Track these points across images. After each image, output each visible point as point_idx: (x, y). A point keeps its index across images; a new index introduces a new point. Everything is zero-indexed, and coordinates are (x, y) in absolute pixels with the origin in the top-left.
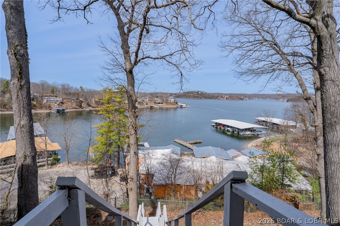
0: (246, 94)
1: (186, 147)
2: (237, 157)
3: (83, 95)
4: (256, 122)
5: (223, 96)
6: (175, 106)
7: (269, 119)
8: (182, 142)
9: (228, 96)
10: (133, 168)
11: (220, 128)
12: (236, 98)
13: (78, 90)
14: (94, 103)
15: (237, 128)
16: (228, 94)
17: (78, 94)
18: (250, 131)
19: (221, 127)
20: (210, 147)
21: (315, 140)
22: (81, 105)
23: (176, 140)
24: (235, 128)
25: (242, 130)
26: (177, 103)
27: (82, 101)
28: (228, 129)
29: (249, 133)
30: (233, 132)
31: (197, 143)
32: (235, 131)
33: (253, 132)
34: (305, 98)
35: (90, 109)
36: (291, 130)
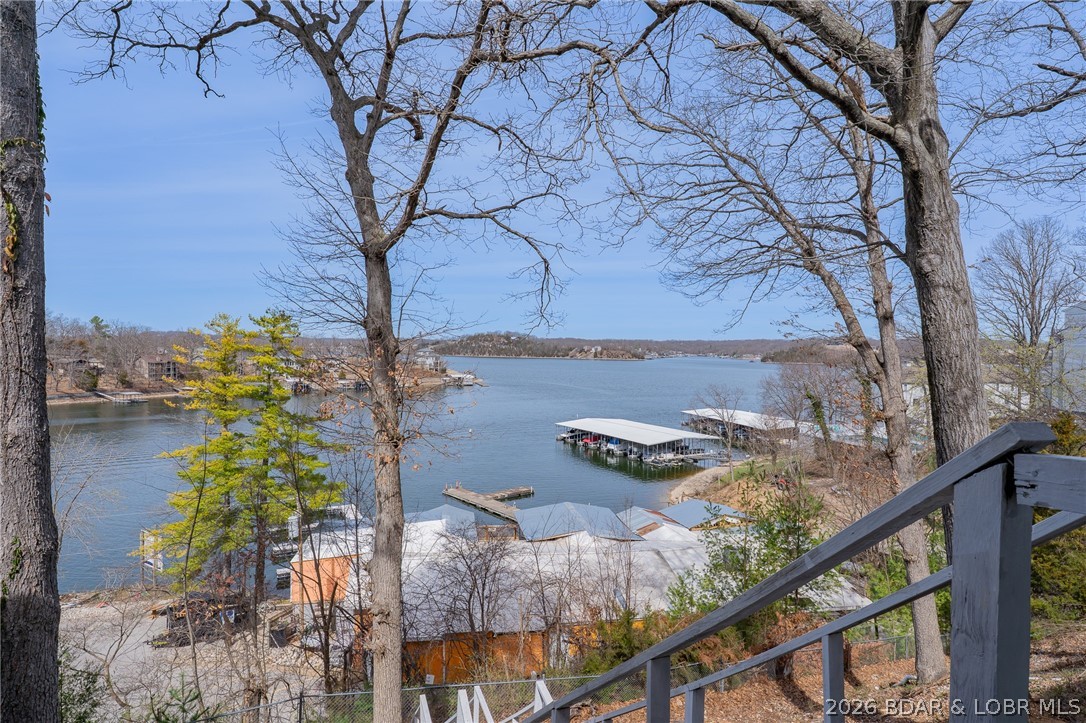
0: (651, 341)
1: (485, 510)
2: (651, 530)
3: (103, 349)
4: (687, 424)
5: (586, 348)
6: (437, 381)
7: (723, 414)
8: (471, 497)
9: (599, 349)
10: (386, 578)
11: (586, 445)
12: (622, 352)
13: (81, 329)
14: (147, 376)
15: (635, 444)
16: (598, 342)
17: (82, 344)
18: (673, 450)
19: (588, 441)
20: (569, 506)
21: (889, 457)
22: (95, 385)
23: (451, 491)
24: (631, 443)
25: (652, 449)
26: (444, 371)
27: (98, 369)
28: (611, 446)
29: (670, 456)
30: (626, 455)
31: (518, 496)
32: (631, 452)
33: (682, 453)
34: (853, 342)
35: (133, 397)
36: (784, 441)
